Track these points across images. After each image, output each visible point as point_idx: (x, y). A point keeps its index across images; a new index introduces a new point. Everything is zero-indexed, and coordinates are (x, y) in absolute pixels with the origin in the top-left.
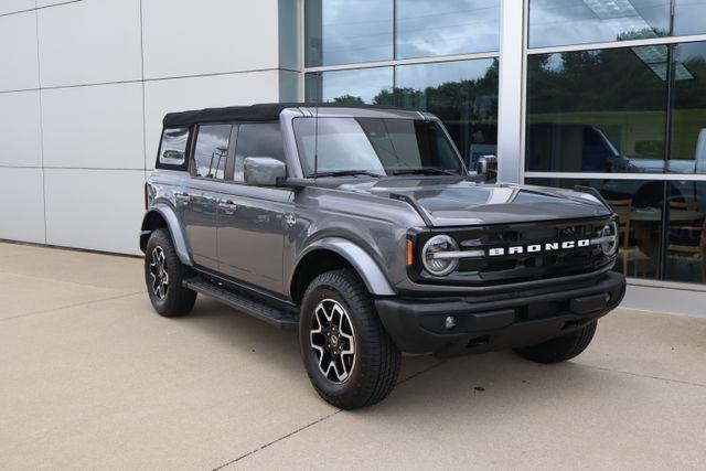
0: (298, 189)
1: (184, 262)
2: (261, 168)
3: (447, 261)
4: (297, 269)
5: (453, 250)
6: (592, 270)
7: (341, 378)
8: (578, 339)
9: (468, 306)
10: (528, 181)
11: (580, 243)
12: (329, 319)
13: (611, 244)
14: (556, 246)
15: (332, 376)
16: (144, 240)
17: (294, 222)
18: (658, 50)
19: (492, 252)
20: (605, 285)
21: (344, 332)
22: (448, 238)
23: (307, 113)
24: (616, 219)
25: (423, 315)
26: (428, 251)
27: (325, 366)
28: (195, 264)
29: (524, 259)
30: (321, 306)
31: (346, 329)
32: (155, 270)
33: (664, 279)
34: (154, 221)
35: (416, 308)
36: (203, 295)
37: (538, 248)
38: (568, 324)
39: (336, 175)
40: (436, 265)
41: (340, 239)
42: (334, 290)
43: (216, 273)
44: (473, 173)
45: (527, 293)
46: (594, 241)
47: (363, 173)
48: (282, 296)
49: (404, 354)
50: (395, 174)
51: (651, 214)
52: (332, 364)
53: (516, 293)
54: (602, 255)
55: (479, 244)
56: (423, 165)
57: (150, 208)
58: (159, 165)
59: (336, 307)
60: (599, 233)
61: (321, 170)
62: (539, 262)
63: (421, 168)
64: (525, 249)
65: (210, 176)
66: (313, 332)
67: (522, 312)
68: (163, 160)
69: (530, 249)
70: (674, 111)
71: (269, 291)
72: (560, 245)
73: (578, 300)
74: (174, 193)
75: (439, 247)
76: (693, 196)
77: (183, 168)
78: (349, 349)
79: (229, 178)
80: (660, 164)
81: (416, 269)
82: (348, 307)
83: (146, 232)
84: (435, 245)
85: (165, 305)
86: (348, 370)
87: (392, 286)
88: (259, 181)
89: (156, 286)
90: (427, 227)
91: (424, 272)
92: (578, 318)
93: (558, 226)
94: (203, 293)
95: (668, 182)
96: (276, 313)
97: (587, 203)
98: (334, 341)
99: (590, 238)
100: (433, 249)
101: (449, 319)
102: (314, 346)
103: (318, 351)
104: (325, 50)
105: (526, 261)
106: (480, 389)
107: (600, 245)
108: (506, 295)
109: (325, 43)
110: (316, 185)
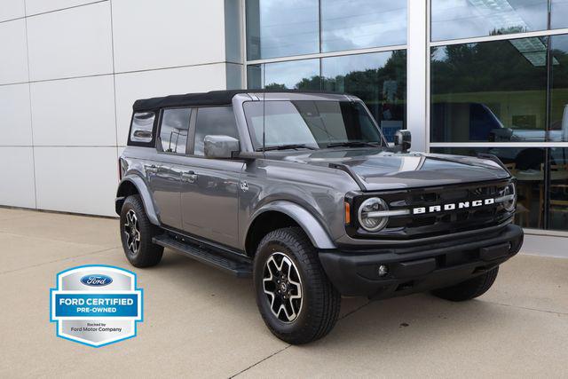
0: (250, 161)
1: (154, 223)
2: (219, 144)
3: (379, 219)
4: (250, 227)
5: (383, 210)
6: (497, 224)
7: (290, 318)
8: (483, 280)
9: (398, 257)
10: (433, 150)
11: (487, 202)
12: (279, 269)
13: (511, 201)
14: (467, 205)
15: (283, 316)
16: (119, 205)
17: (247, 189)
18: (532, 41)
19: (416, 211)
20: (508, 236)
21: (292, 279)
22: (378, 200)
23: (255, 98)
24: (514, 181)
25: (359, 265)
26: (363, 211)
27: (276, 308)
28: (162, 224)
29: (442, 216)
30: (272, 258)
31: (294, 278)
32: (129, 229)
33: (547, 229)
34: (127, 189)
35: (355, 259)
36: (169, 250)
37: (453, 206)
38: (477, 269)
39: (280, 148)
40: (369, 222)
41: (288, 203)
42: (283, 245)
43: (180, 231)
44: (391, 145)
45: (444, 244)
46: (498, 200)
47: (302, 147)
48: (238, 250)
49: (343, 297)
50: (329, 147)
51: (531, 175)
52: (282, 307)
53: (436, 245)
54: (504, 211)
55: (405, 204)
56: (349, 139)
57: (124, 178)
58: (130, 143)
59: (285, 259)
60: (501, 192)
61: (268, 144)
62: (454, 218)
63: (346, 141)
64: (442, 208)
65: (170, 150)
66: (265, 280)
67: (441, 260)
68: (133, 139)
69: (446, 207)
70: (552, 90)
71: (225, 246)
72: (471, 204)
73: (486, 249)
74: (143, 165)
75: (372, 208)
76: (562, 160)
77: (151, 145)
78: (297, 294)
79: (190, 153)
80: (542, 133)
81: (353, 227)
82: (295, 259)
83: (121, 198)
84: (368, 206)
85: (138, 258)
86: (297, 312)
87: (333, 241)
88: (217, 154)
89: (130, 243)
90: (362, 191)
91: (360, 229)
92: (485, 264)
93: (469, 188)
94: (169, 247)
95: (549, 148)
96: (232, 264)
97: (490, 168)
98: (284, 287)
99: (494, 197)
100: (367, 209)
101: (382, 268)
102: (266, 292)
103: (270, 297)
104: (262, 47)
105: (443, 218)
106: (406, 325)
107: (502, 203)
108: (428, 247)
109: (262, 41)
110: (265, 157)
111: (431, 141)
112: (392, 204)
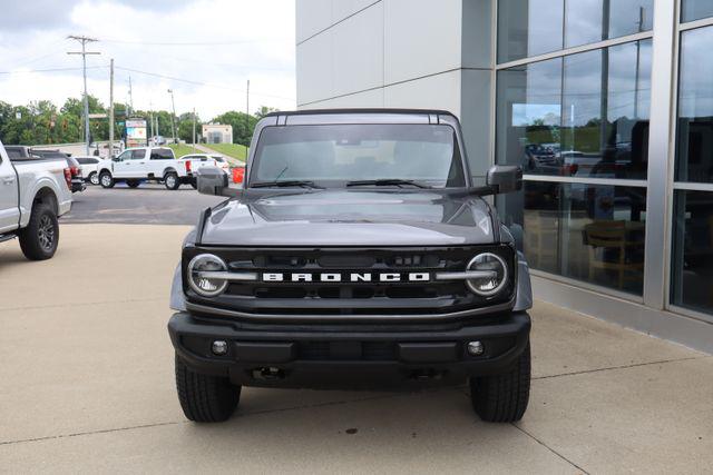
111: (675, 181)
112: (232, 265)
